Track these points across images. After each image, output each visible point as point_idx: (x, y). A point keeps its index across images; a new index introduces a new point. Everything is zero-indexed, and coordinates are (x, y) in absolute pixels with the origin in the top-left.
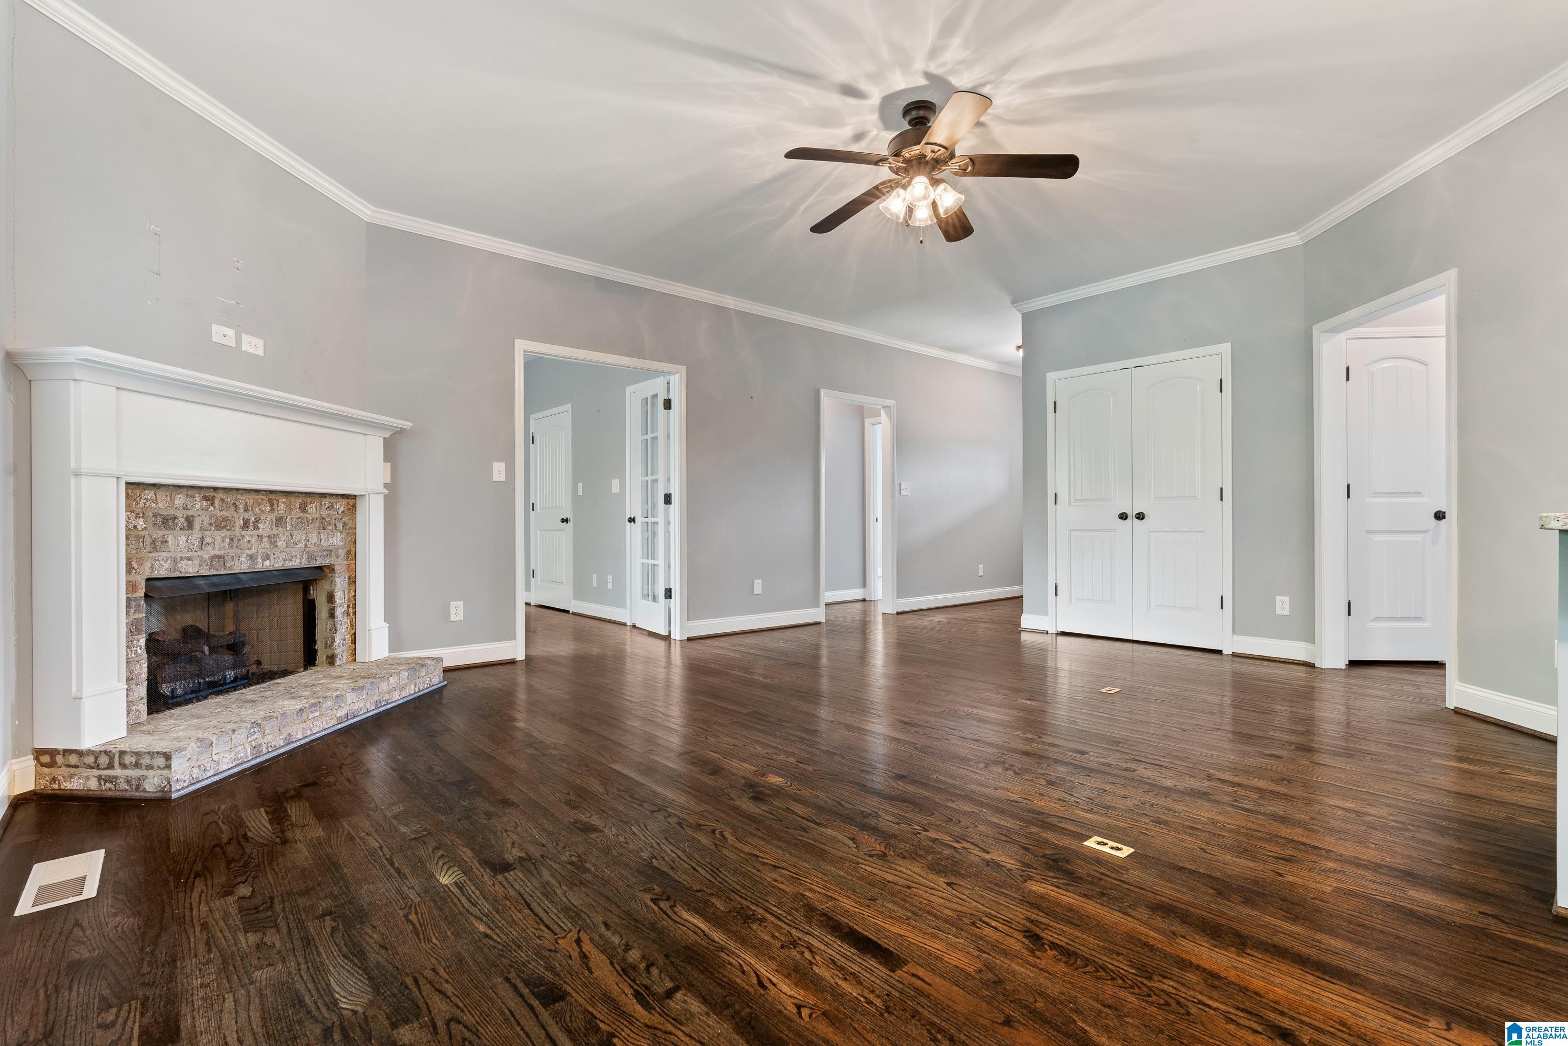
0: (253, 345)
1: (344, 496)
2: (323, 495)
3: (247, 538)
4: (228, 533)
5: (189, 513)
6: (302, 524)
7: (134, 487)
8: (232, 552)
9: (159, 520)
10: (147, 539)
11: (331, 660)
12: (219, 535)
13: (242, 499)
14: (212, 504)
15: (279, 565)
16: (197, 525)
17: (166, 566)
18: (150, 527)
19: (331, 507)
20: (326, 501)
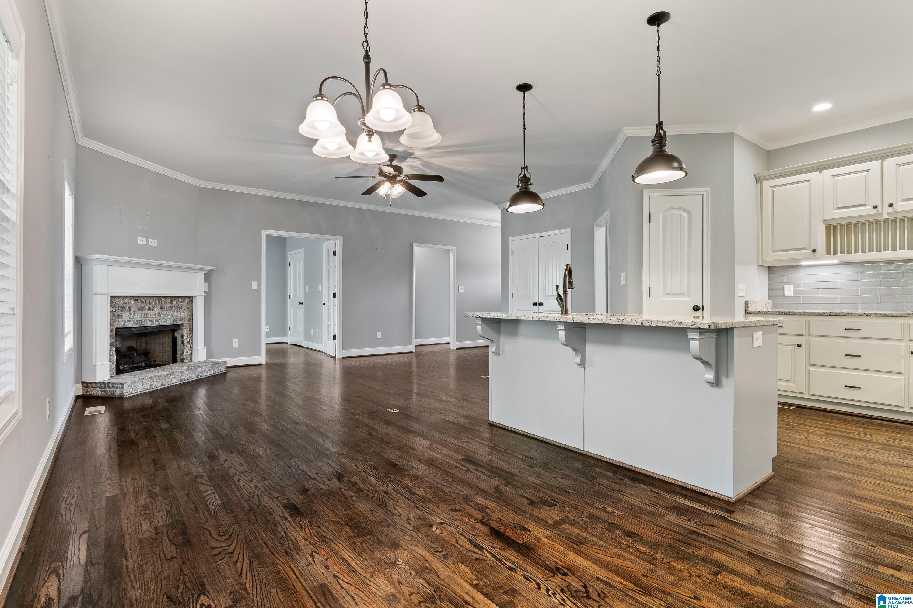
0: (153, 242)
1: (187, 297)
2: (179, 297)
3: (150, 314)
4: (143, 312)
5: (130, 305)
6: (170, 308)
7: (112, 298)
8: (144, 319)
9: (120, 308)
10: (116, 314)
11: (182, 360)
12: (140, 313)
13: (148, 299)
14: (138, 302)
15: (162, 324)
16: (132, 309)
17: (122, 324)
18: (117, 311)
19: (182, 301)
20: (181, 300)
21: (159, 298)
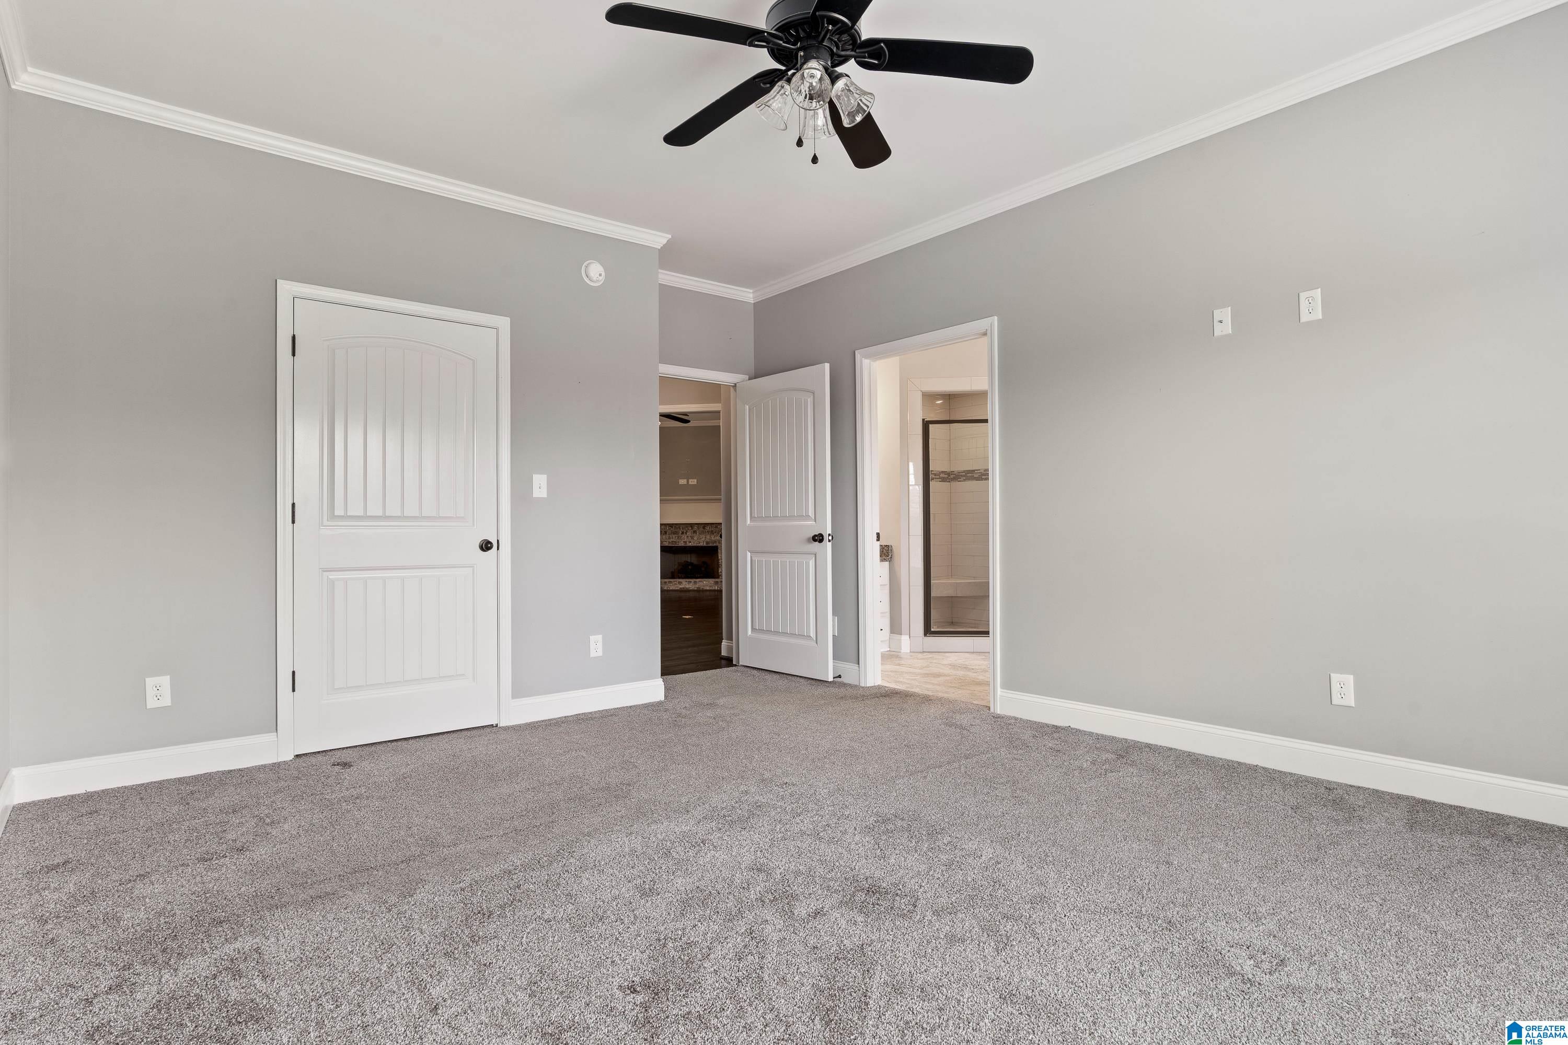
0: (693, 482)
2: (713, 524)
6: (702, 533)
8: (678, 540)
12: (674, 536)
13: (681, 526)
14: (672, 528)
15: (695, 545)
16: (668, 533)
21: (692, 525)
